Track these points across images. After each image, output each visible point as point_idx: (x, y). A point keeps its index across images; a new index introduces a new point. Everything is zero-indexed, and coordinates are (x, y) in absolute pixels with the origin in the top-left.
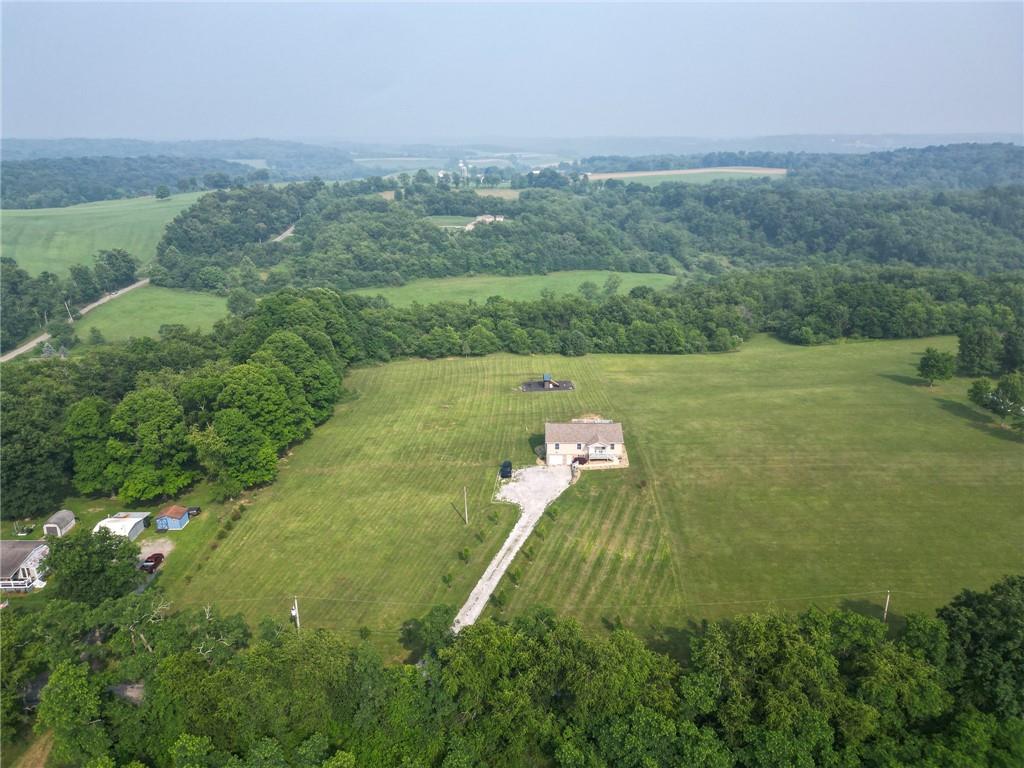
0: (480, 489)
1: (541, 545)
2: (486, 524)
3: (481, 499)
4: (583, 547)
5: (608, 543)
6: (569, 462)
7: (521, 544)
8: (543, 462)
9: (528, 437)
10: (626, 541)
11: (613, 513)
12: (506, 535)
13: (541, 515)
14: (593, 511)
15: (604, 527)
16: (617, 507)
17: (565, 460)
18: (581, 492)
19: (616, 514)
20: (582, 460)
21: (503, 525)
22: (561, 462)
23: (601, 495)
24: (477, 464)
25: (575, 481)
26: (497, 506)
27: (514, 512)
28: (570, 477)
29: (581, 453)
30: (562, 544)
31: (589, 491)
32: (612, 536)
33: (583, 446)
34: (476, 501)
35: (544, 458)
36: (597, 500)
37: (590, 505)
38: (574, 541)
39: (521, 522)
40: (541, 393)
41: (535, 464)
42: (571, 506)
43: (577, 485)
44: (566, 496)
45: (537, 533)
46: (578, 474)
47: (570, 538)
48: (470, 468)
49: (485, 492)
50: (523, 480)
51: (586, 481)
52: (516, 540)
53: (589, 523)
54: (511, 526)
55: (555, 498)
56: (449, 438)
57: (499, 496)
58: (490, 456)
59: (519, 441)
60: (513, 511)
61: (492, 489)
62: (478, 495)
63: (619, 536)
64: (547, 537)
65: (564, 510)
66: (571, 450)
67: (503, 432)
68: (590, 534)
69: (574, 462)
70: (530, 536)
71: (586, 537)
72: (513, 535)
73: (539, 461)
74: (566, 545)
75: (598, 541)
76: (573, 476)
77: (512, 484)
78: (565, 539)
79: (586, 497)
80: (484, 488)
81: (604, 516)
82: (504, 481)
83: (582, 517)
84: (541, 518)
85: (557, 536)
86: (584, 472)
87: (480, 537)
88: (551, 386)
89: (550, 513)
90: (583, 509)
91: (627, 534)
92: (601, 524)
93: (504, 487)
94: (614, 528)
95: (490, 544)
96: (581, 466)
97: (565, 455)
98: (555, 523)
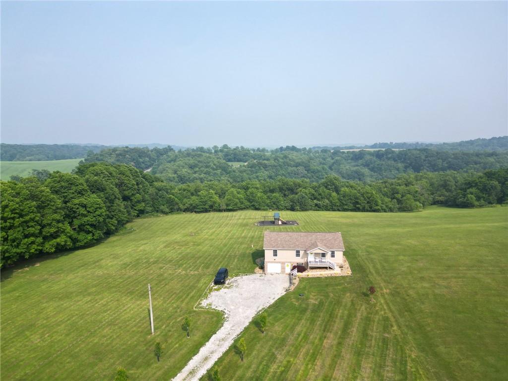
0: (188, 295)
1: (238, 367)
2: (176, 335)
3: (183, 305)
4: (297, 371)
5: (332, 366)
6: (288, 270)
7: (210, 364)
8: (261, 271)
10: (358, 365)
11: (338, 325)
12: (195, 350)
13: (247, 324)
14: (313, 322)
15: (327, 343)
16: (342, 317)
17: (283, 268)
18: (298, 299)
19: (342, 324)
20: (301, 268)
21: (196, 336)
22: (279, 271)
23: (321, 303)
24: (196, 272)
25: (293, 288)
26: (198, 314)
27: (217, 319)
28: (287, 285)
29: (300, 260)
30: (268, 366)
31: (307, 299)
32: (338, 356)
33: (302, 253)
34: (178, 307)
35: (262, 267)
36: (317, 309)
37: (308, 314)
38: (285, 363)
39: (220, 334)
41: (253, 272)
42: (285, 315)
43: (294, 293)
44: (281, 301)
45: (235, 349)
46: (296, 282)
47: (279, 357)
48: (187, 275)
49: (192, 297)
50: (237, 287)
51: (304, 288)
52: (206, 359)
53: (306, 336)
54: (207, 337)
55: (268, 305)
57: (204, 303)
59: (243, 255)
60: (215, 319)
61: (203, 294)
62: (182, 301)
63: (348, 356)
64: (248, 356)
65: (276, 320)
66: (289, 258)
68: (307, 353)
69: (292, 270)
70: (226, 353)
71: (301, 356)
72: (204, 351)
73: (257, 269)
74: (273, 368)
75: (319, 363)
76: (291, 283)
77: (223, 291)
78: (272, 358)
79: (304, 306)
80: (191, 294)
81: (326, 328)
82: (216, 287)
83: (298, 329)
84: (246, 329)
85: (263, 354)
86: (302, 280)
88: (280, 223)
89: (258, 323)
90: (300, 319)
91: (359, 354)
92: (322, 339)
93: (213, 293)
94: (339, 344)
95: (169, 363)
96: (300, 274)
97: (283, 263)
98: (262, 335)
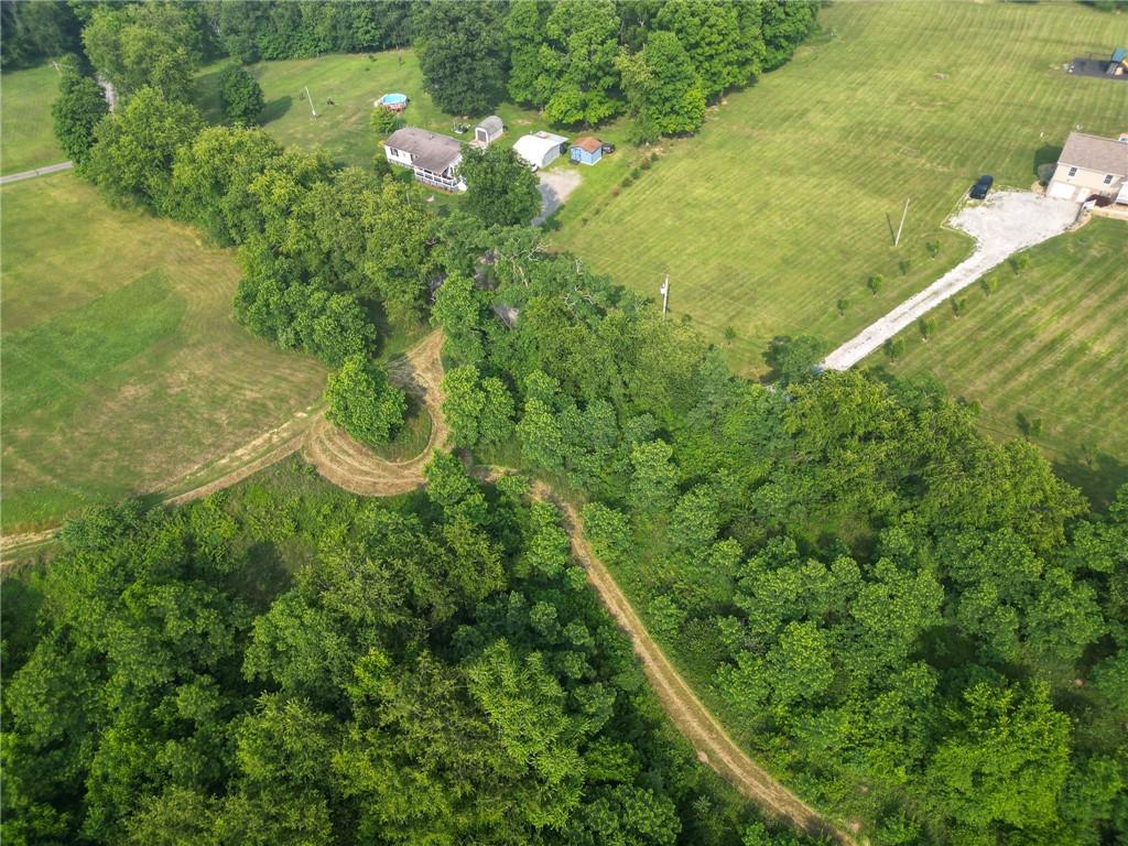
0: (934, 205)
1: (981, 300)
2: (920, 253)
3: (928, 218)
4: (1041, 319)
5: (1078, 325)
6: (1082, 197)
7: (954, 290)
8: (1041, 189)
9: (1037, 147)
10: (1108, 330)
11: (1112, 287)
12: (940, 273)
13: (1001, 260)
14: (1081, 277)
15: (1085, 303)
16: (1121, 281)
17: (1076, 194)
18: (1076, 245)
19: (1115, 289)
20: (1102, 201)
21: (943, 260)
22: (1069, 196)
23: (1104, 258)
24: (946, 170)
25: (1077, 227)
26: (946, 234)
27: (967, 246)
28: (1072, 220)
29: (1106, 189)
30: (1012, 307)
31: (1089, 247)
32: (1090, 317)
33: (1113, 181)
34: (921, 220)
35: (1045, 184)
36: (1095, 263)
37: (1079, 268)
38: (1031, 308)
39: (969, 264)
40: (1096, 80)
41: (1028, 189)
42: (1051, 261)
43: (1074, 235)
44: (1051, 246)
45: (983, 283)
46: (1085, 220)
47: (1027, 302)
48: (934, 172)
49: (939, 210)
50: (999, 207)
51: (1093, 232)
52: (951, 285)
53: (1065, 290)
54: (953, 264)
55: (1034, 243)
56: (922, 124)
57: (954, 221)
58: (969, 163)
59: (1021, 151)
60: (964, 245)
61: (950, 208)
62: (928, 212)
63: (1101, 320)
64: (994, 292)
65: (1038, 264)
66: (1095, 182)
67: (1004, 130)
68: (1058, 307)
69: (1090, 199)
70: (972, 285)
71: (1051, 307)
72: (948, 277)
73: (1036, 186)
74: (1017, 310)
75: (1066, 318)
76: (1077, 219)
77: (980, 209)
78: (1019, 301)
79: (1080, 255)
80: (938, 206)
81: (1093, 288)
82: (972, 201)
83: (1060, 280)
84: (999, 266)
85: (1010, 295)
86: (1095, 219)
87: (904, 267)
88: (1119, 71)
89: (1014, 263)
90: (1066, 270)
91: (1115, 321)
92: (1081, 298)
93: (967, 210)
94: (1100, 307)
95: (914, 280)
96: (1098, 208)
97: (1079, 188)
98: (1015, 277)
